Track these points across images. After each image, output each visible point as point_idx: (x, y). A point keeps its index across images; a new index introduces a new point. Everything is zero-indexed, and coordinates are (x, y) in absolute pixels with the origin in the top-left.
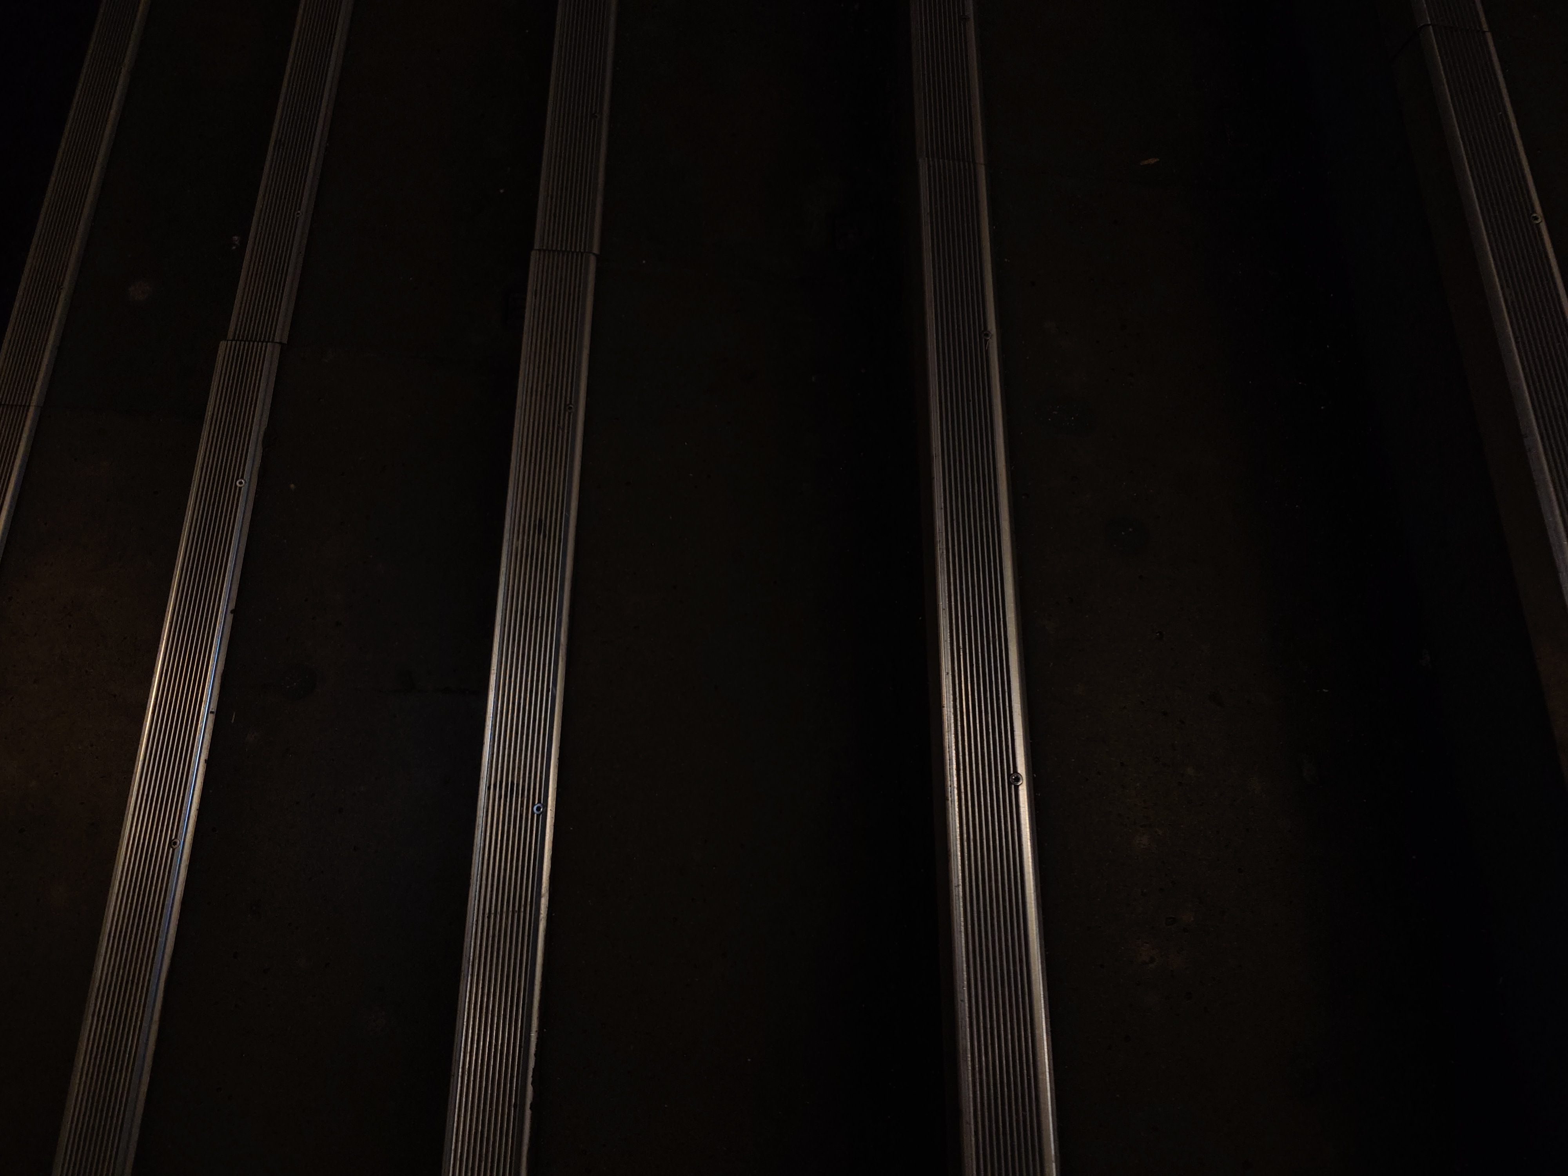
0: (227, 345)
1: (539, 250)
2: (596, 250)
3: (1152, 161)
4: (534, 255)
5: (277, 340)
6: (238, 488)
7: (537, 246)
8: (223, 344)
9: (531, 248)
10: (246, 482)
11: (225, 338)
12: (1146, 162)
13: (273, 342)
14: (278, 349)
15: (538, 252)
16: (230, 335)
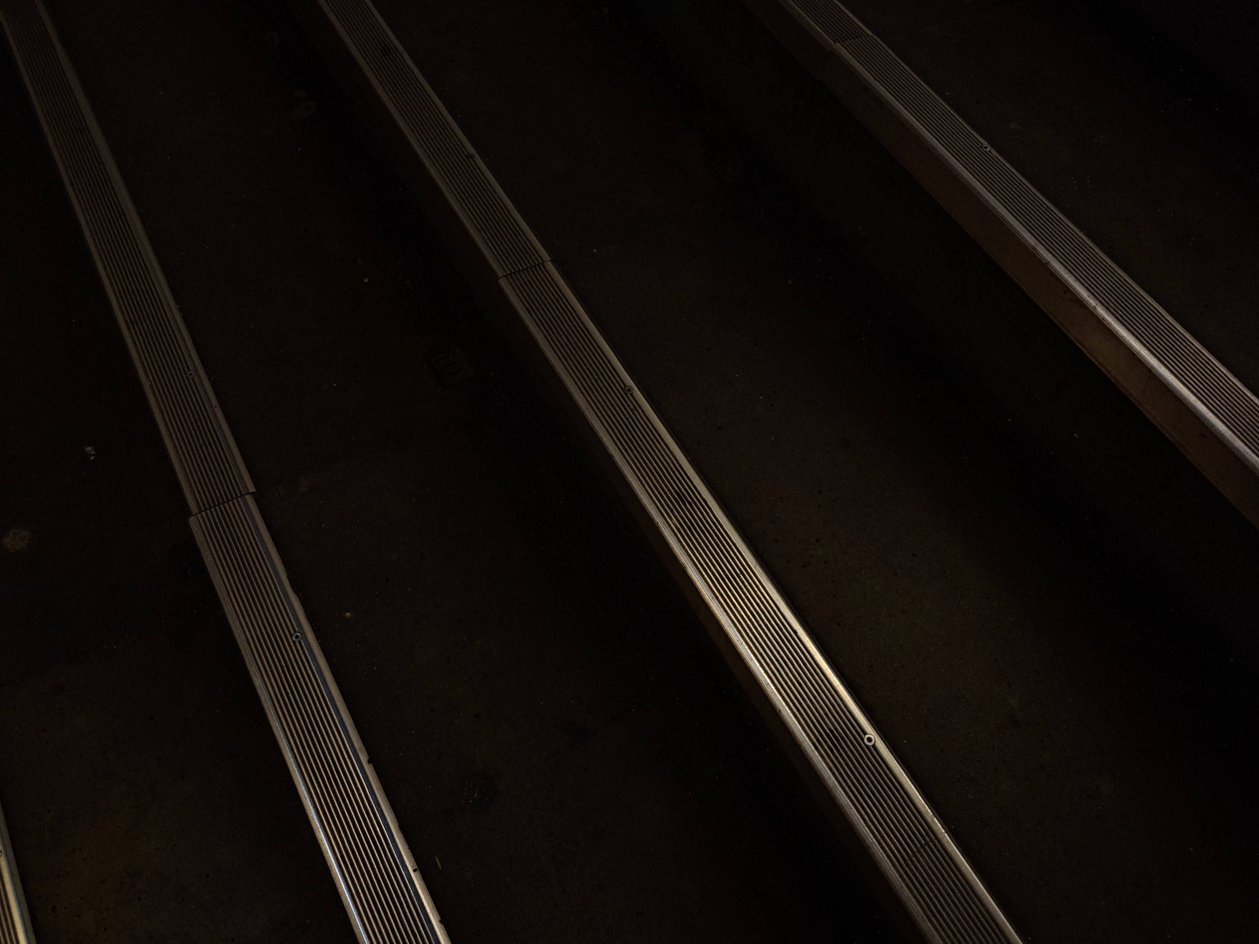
0: (198, 519)
4: (503, 282)
6: (297, 644)
7: (500, 275)
8: (192, 520)
9: (497, 278)
10: (301, 635)
11: (191, 515)
13: (242, 495)
14: (249, 499)
15: (504, 277)
16: (194, 510)
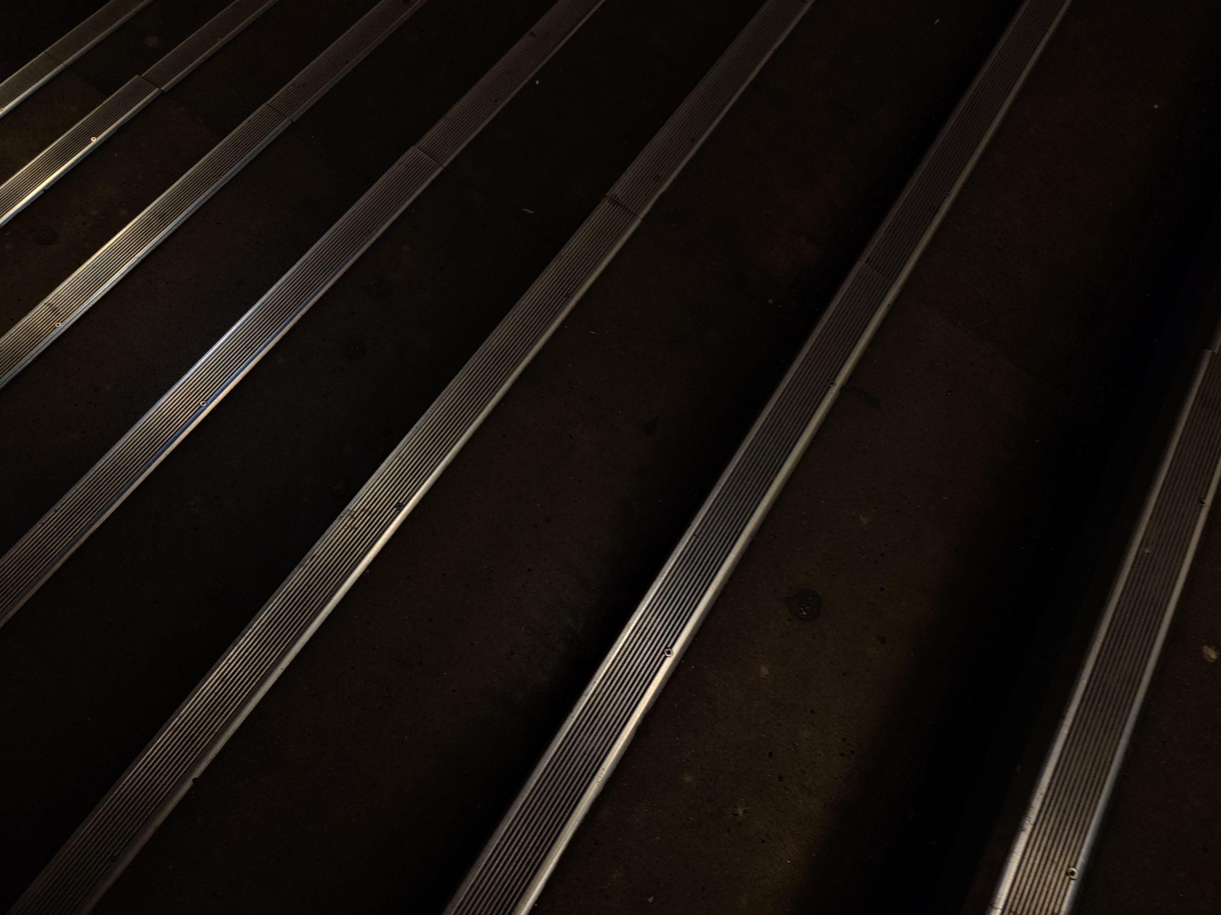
0: (139, 77)
1: (267, 104)
2: (294, 120)
3: (530, 212)
4: (264, 105)
5: (163, 88)
7: (268, 102)
8: (137, 76)
9: (265, 102)
12: (527, 210)
13: (160, 88)
14: (159, 93)
16: (143, 75)
